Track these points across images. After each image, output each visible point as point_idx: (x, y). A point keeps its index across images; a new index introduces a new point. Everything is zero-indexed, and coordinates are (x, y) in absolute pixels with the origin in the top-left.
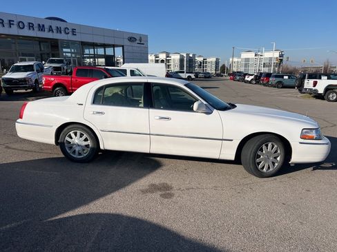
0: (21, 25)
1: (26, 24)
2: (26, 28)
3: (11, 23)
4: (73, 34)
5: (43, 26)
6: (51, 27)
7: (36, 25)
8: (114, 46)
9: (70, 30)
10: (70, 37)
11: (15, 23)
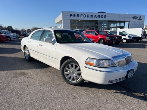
0: (85, 16)
1: (87, 15)
2: (87, 17)
3: (81, 15)
4: (105, 18)
5: (93, 15)
6: (96, 15)
7: (90, 16)
8: (124, 22)
9: (104, 16)
10: (103, 19)
11: (83, 15)
